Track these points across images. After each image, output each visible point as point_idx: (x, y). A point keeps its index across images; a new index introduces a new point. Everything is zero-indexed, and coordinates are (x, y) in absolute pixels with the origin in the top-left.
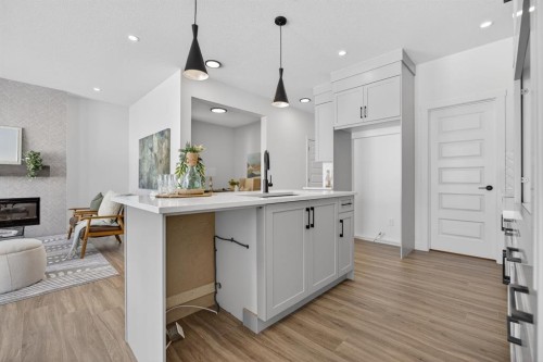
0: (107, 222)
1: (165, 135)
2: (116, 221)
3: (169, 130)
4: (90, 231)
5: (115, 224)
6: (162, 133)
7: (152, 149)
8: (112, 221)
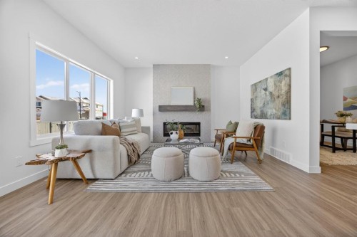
0: (244, 141)
1: (284, 75)
2: (250, 141)
3: (290, 69)
4: (236, 146)
5: (249, 143)
6: (280, 74)
7: (266, 90)
8: (248, 141)
